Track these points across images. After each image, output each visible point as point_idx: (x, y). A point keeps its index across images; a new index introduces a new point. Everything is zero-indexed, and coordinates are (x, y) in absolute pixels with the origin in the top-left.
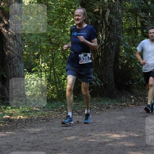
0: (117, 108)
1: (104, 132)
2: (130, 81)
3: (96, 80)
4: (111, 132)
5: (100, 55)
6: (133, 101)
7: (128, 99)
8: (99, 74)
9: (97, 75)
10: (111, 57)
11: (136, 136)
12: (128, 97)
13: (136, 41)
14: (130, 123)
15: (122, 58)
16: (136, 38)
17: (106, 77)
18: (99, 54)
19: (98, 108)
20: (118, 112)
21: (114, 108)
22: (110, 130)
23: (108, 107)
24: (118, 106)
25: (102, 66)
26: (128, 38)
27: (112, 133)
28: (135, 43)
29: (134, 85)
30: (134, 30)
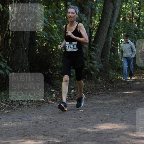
0: (32, 105)
1: (14, 138)
2: (50, 70)
3: (5, 68)
4: (24, 137)
5: (11, 34)
6: (54, 95)
7: (47, 93)
8: (8, 60)
9: (6, 62)
10: (25, 38)
11: (57, 141)
12: (48, 91)
13: (58, 17)
14: (50, 125)
15: (40, 39)
16: (57, 13)
17: (18, 64)
18: (9, 33)
19: (8, 105)
20: (34, 110)
21: (29, 106)
22: (22, 134)
23: (20, 103)
24: (34, 103)
25: (13, 49)
26: (47, 12)
27: (25, 139)
28: (57, 20)
29: (55, 75)
30: (56, 3)
